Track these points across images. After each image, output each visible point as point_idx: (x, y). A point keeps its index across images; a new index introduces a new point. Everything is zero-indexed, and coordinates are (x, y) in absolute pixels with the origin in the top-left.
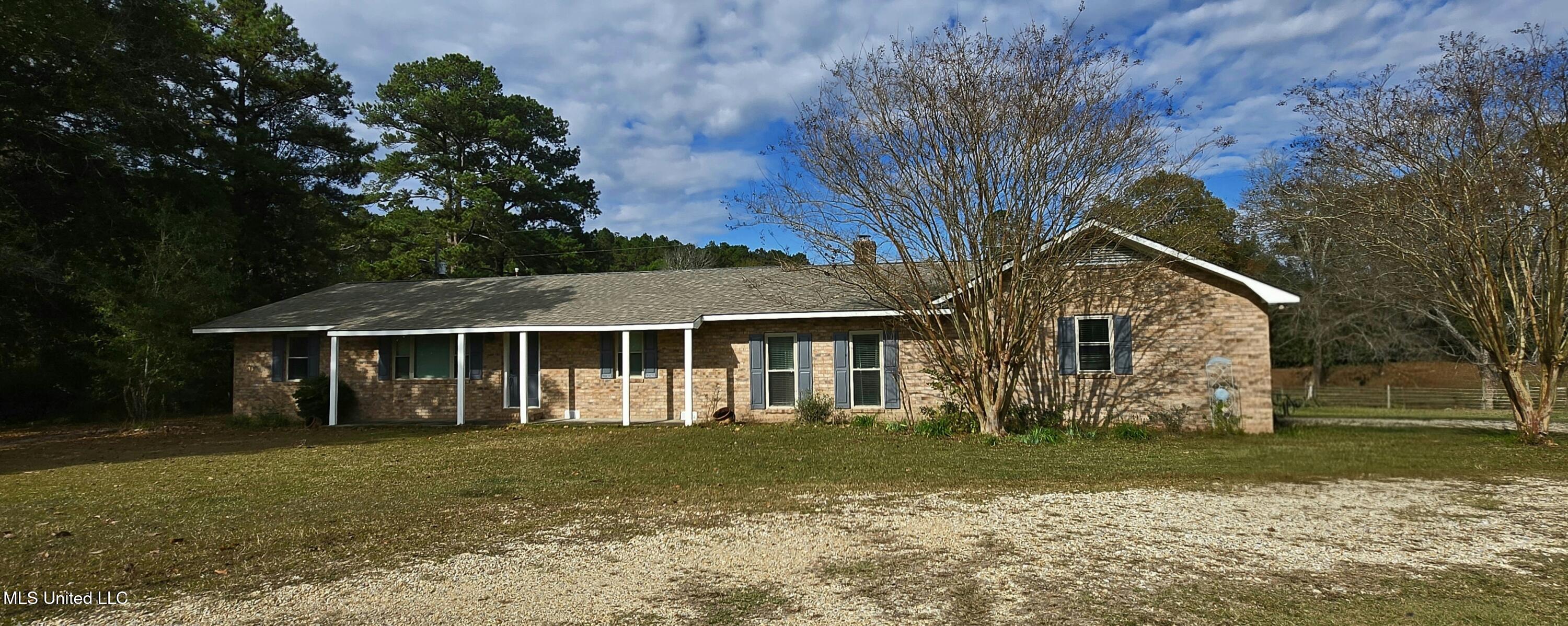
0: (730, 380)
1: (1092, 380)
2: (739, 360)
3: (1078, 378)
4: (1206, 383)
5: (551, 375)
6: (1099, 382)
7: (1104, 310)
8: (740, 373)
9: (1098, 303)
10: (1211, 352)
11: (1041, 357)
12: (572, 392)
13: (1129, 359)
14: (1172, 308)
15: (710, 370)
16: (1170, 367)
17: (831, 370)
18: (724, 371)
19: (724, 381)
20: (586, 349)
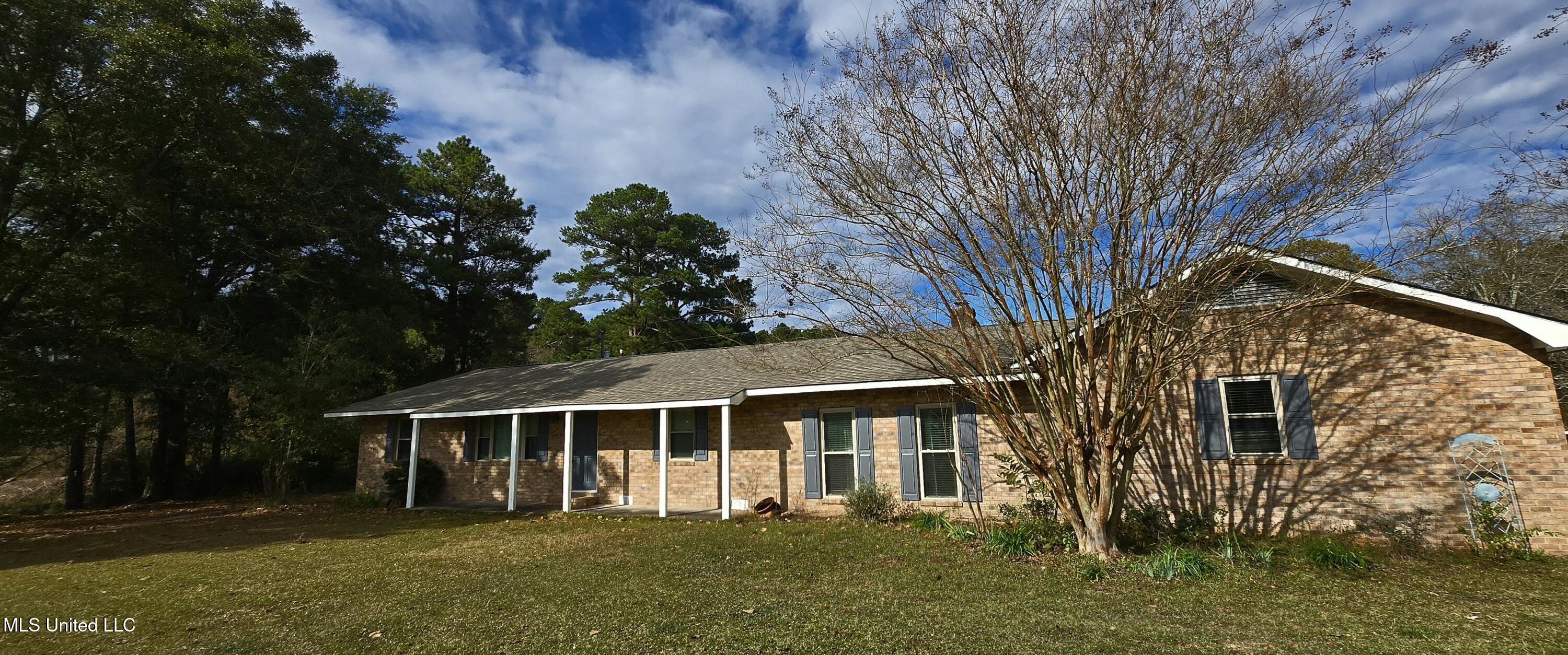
0: (783, 463)
1: (1254, 467)
2: (793, 440)
3: (1232, 465)
4: (1451, 472)
5: (607, 457)
6: (1265, 470)
7: (1263, 368)
8: (793, 456)
9: (1253, 358)
10: (1451, 425)
11: (1173, 434)
12: (626, 475)
13: (1311, 437)
14: (1374, 361)
15: (762, 452)
16: (1381, 448)
17: (895, 451)
18: (776, 453)
19: (776, 464)
20: (639, 429)
